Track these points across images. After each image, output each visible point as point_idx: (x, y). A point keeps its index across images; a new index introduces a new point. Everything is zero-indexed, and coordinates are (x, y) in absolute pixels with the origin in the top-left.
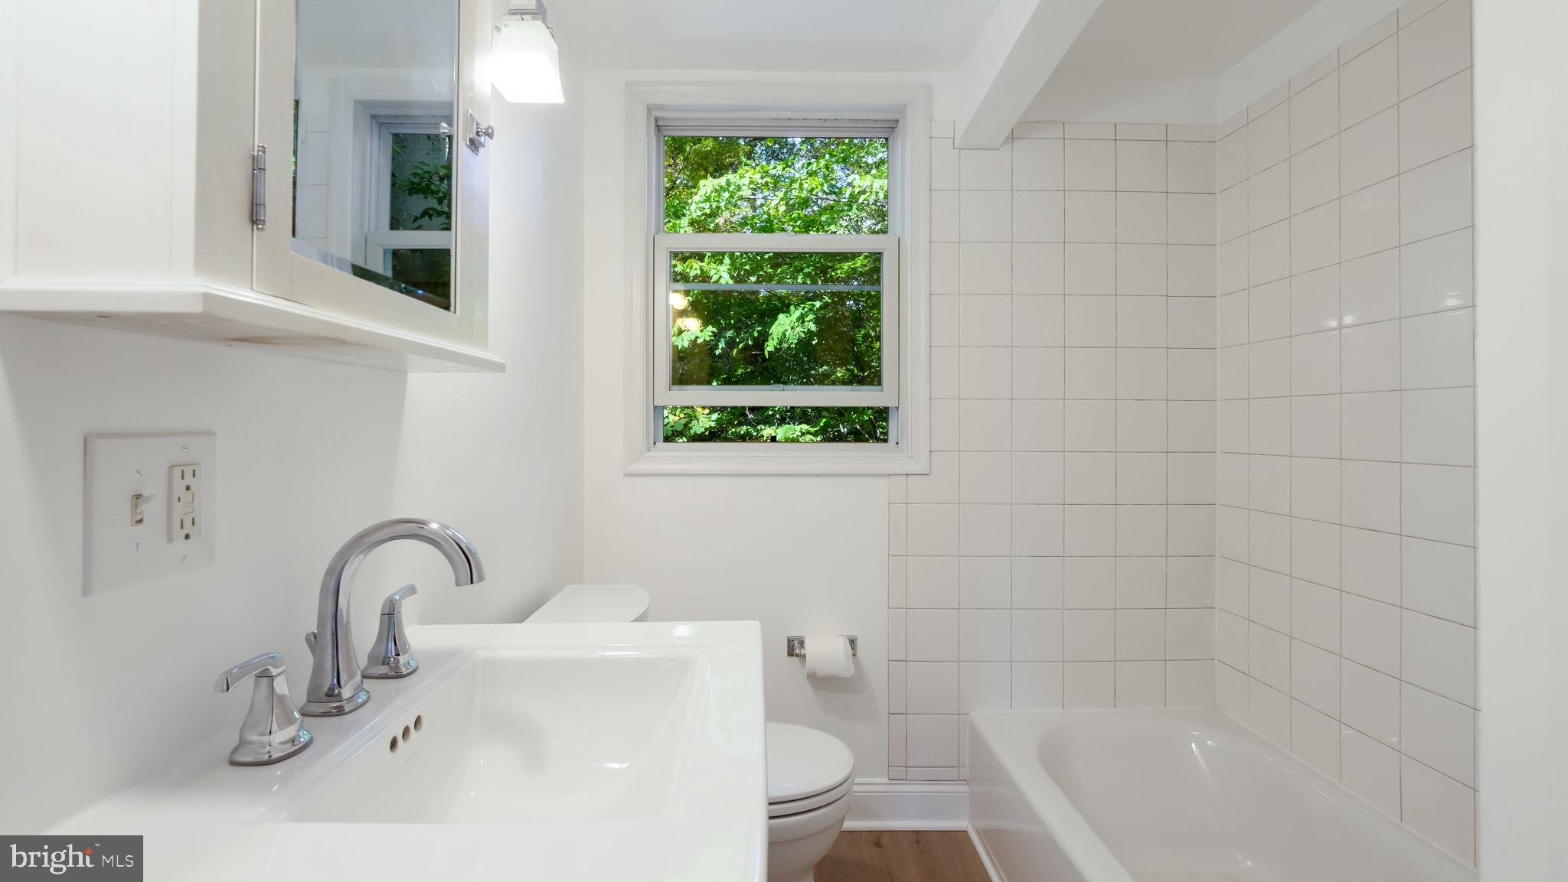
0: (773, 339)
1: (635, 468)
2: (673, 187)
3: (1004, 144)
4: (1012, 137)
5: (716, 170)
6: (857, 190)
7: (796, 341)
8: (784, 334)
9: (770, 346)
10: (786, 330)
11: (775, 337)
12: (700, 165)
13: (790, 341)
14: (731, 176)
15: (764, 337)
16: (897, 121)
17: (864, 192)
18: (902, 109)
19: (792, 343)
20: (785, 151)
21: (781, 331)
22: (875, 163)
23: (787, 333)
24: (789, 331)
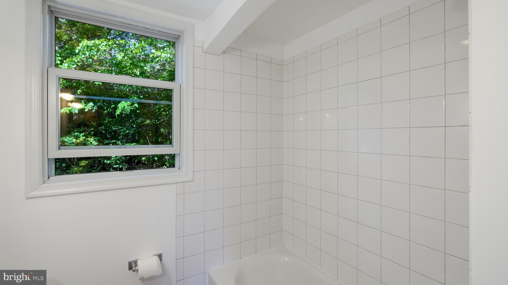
0: (119, 109)
1: (33, 194)
2: (70, 40)
3: (221, 54)
4: (224, 52)
5: (92, 37)
6: (155, 56)
7: (129, 111)
8: (124, 108)
9: (118, 112)
10: (125, 106)
11: (120, 108)
12: (85, 34)
13: (127, 111)
14: (97, 42)
15: (115, 109)
16: (180, 36)
17: (157, 57)
18: (182, 32)
19: (128, 112)
20: (124, 35)
21: (123, 106)
22: (162, 47)
23: (125, 108)
24: (126, 107)
